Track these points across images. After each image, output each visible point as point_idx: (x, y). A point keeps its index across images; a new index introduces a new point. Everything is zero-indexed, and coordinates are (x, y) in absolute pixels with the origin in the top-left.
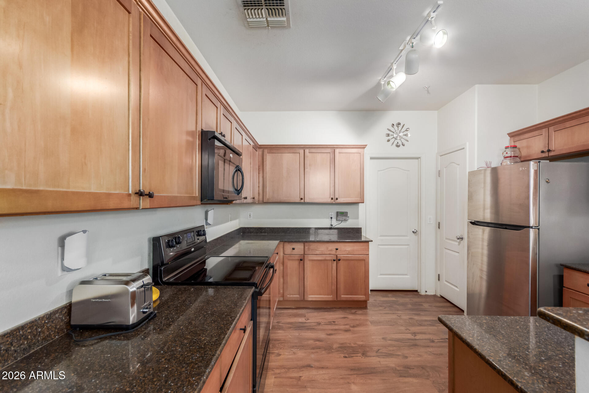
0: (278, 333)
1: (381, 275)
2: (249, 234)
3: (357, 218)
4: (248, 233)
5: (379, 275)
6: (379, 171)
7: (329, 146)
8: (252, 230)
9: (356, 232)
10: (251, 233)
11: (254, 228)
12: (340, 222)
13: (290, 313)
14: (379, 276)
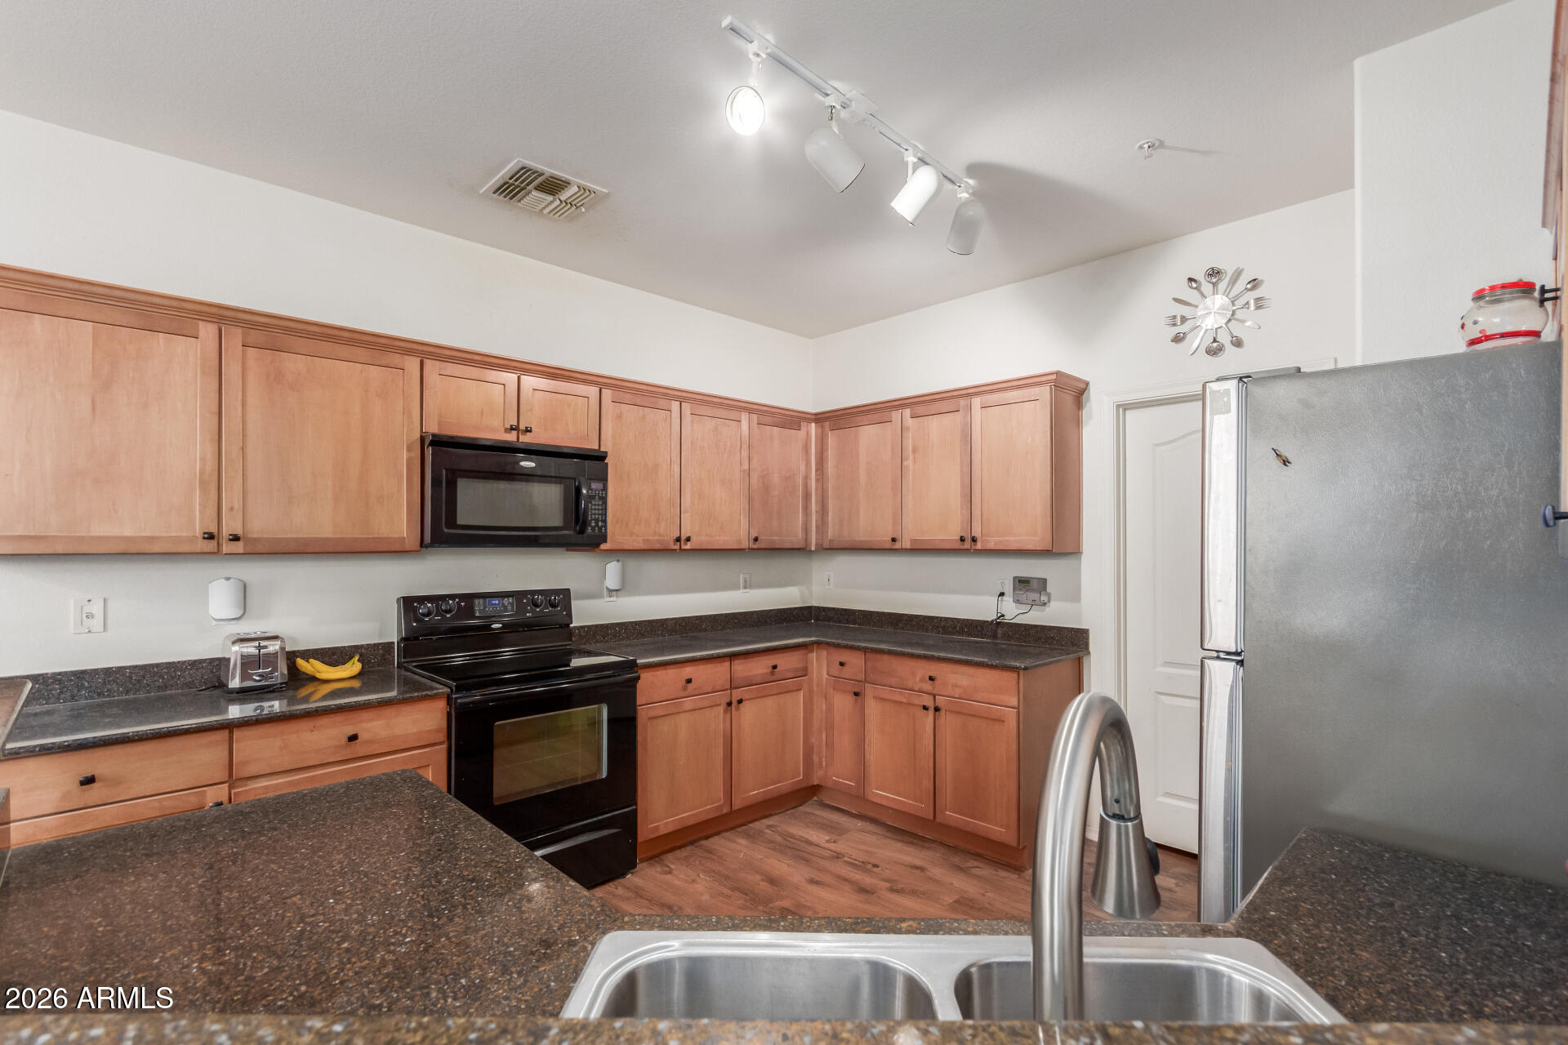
0: (735, 842)
1: (1168, 795)
2: (826, 623)
3: (1075, 596)
4: (824, 620)
5: (1163, 795)
6: (1157, 445)
7: (955, 393)
8: (830, 614)
9: (1071, 642)
10: (829, 621)
11: (834, 609)
12: (1025, 608)
13: (826, 819)
14: (1161, 799)
